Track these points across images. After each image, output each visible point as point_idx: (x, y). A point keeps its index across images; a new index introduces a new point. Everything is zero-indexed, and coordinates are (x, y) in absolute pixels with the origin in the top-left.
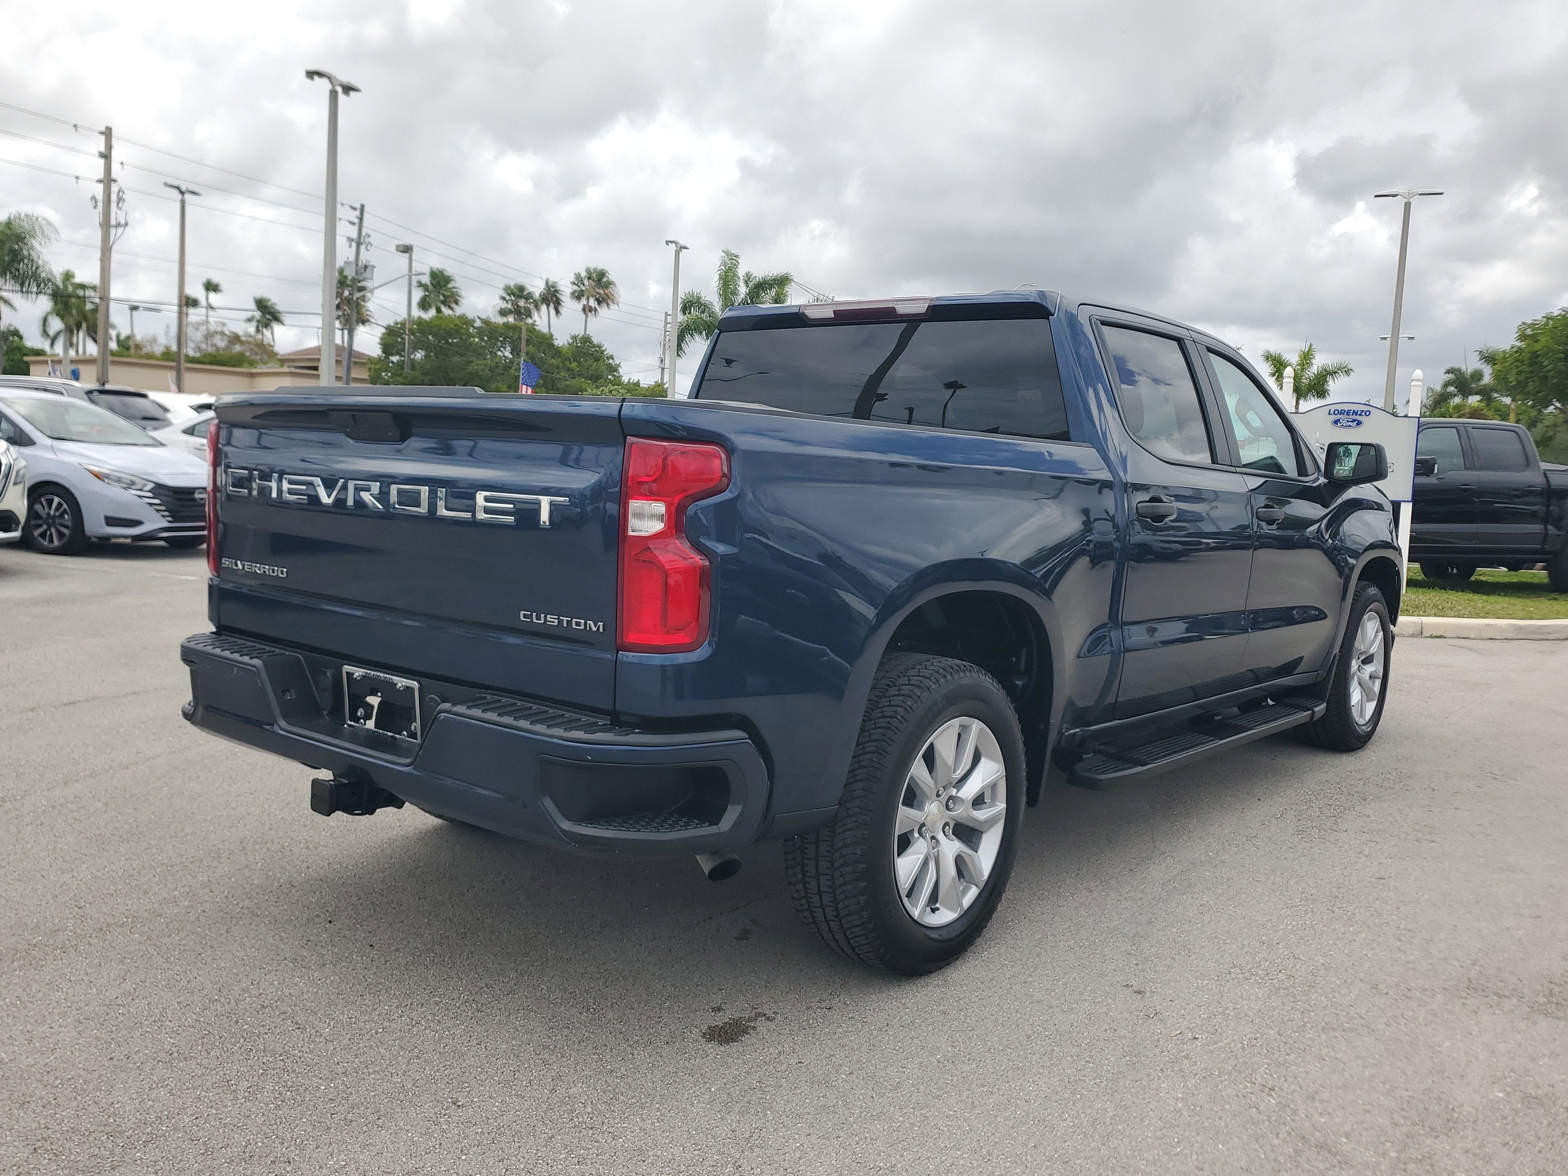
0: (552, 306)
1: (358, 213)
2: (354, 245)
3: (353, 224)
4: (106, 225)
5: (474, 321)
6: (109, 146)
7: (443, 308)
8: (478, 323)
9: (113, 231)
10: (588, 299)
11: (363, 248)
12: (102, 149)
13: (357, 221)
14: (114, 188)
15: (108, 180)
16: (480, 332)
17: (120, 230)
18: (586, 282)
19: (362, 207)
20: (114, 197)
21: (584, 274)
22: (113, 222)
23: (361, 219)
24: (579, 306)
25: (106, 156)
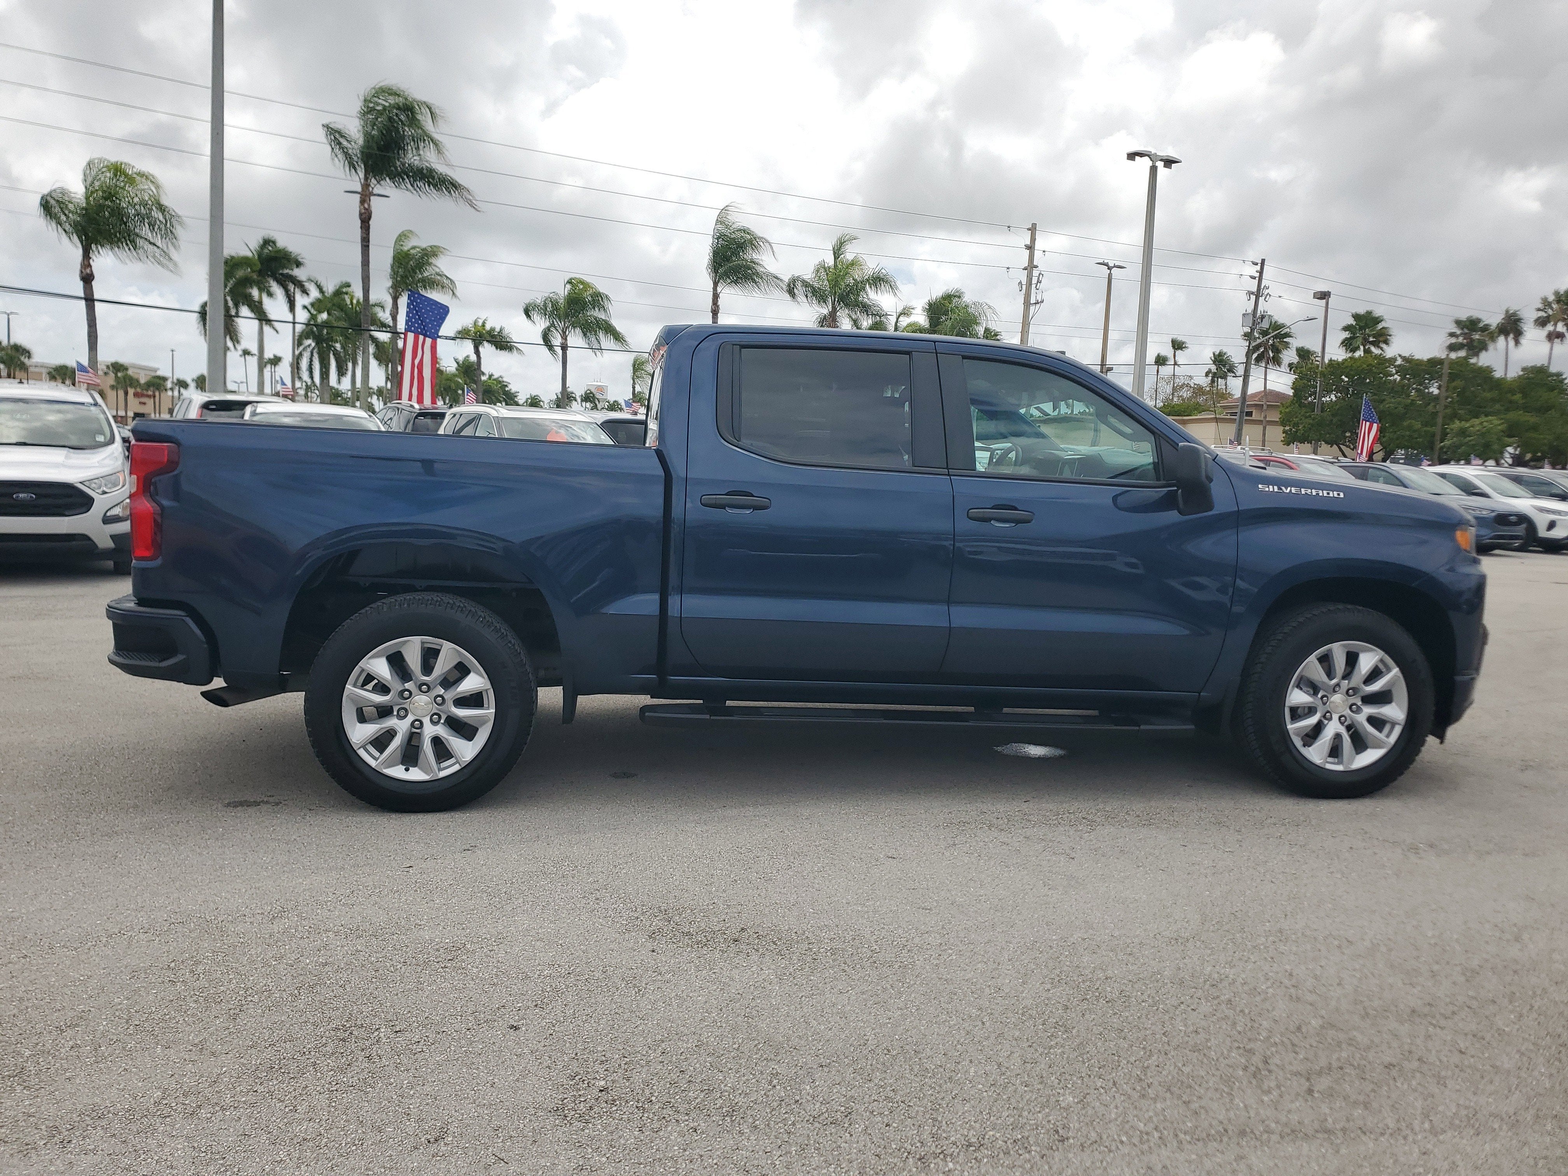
0: (1512, 336)
1: (1258, 268)
2: (1253, 297)
3: (1253, 278)
4: (1027, 304)
5: (1395, 359)
6: (1033, 239)
7: (1373, 349)
8: (1399, 362)
9: (1032, 308)
10: (1555, 325)
11: (1261, 299)
12: (1028, 243)
13: (1257, 275)
14: (1035, 273)
15: (1031, 266)
16: (1400, 370)
17: (1038, 306)
18: (1555, 306)
19: (1263, 261)
20: (1034, 280)
21: (1551, 298)
22: (1033, 301)
23: (1261, 273)
24: (1543, 333)
25: (1030, 248)
